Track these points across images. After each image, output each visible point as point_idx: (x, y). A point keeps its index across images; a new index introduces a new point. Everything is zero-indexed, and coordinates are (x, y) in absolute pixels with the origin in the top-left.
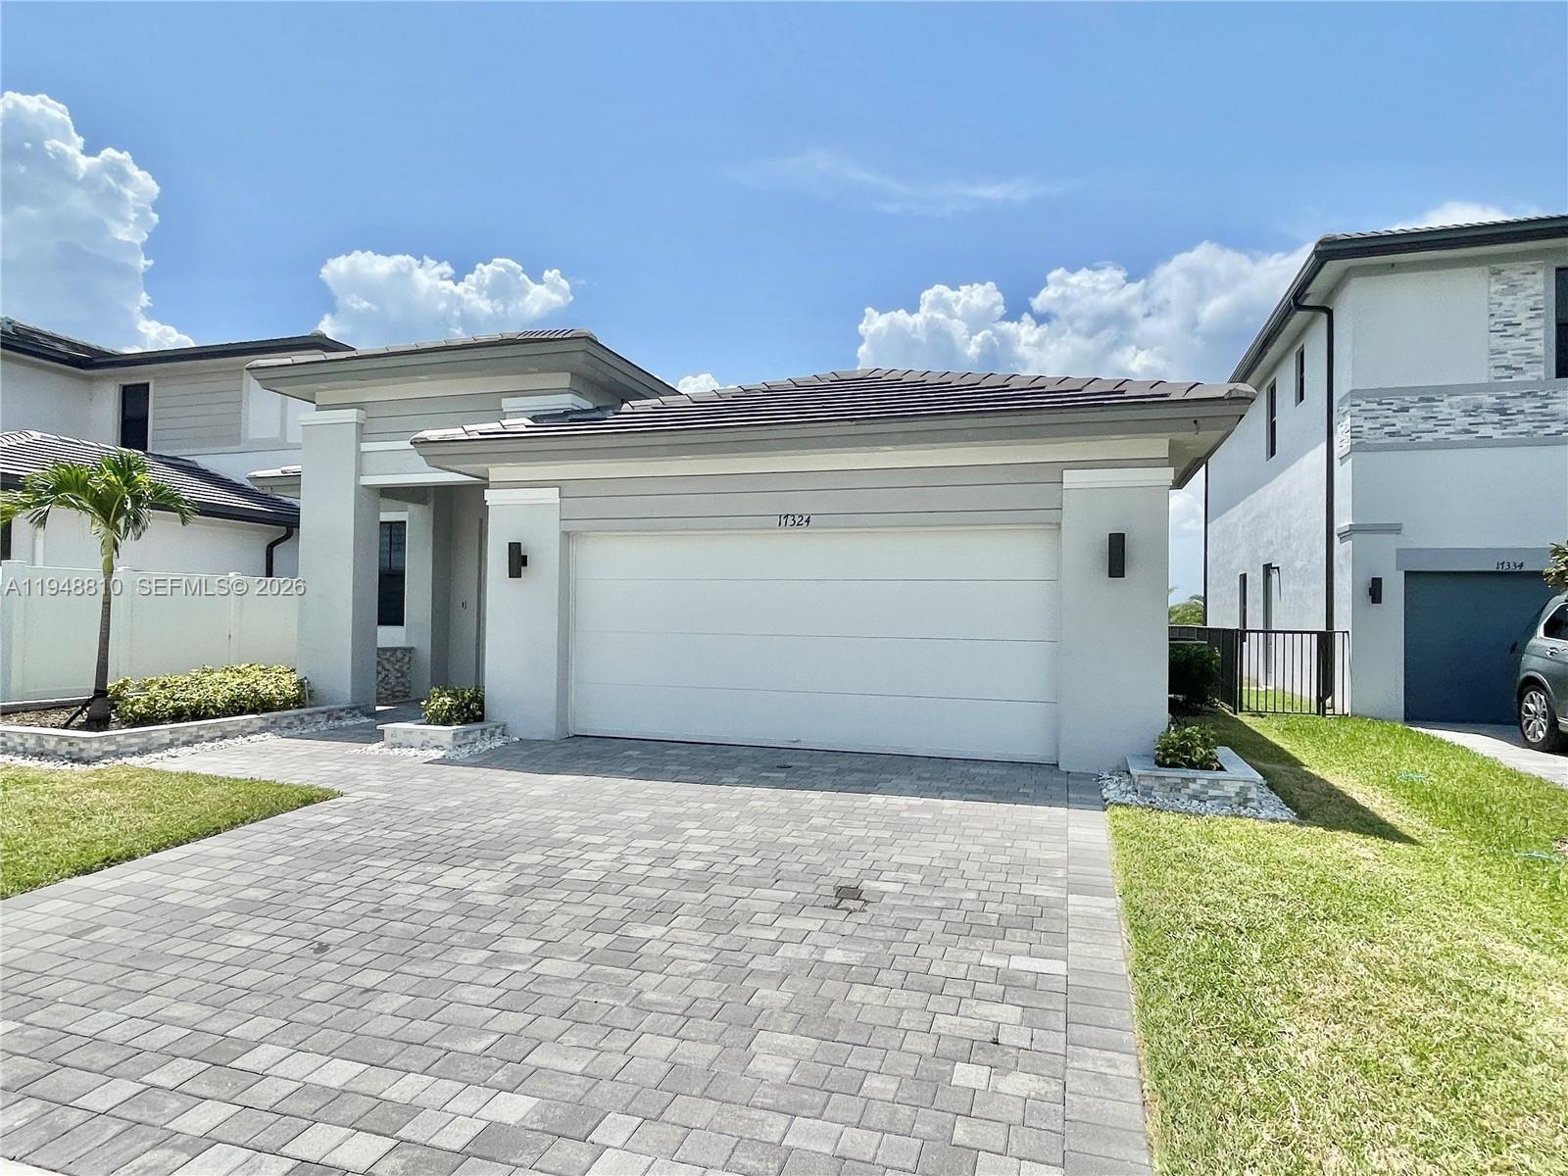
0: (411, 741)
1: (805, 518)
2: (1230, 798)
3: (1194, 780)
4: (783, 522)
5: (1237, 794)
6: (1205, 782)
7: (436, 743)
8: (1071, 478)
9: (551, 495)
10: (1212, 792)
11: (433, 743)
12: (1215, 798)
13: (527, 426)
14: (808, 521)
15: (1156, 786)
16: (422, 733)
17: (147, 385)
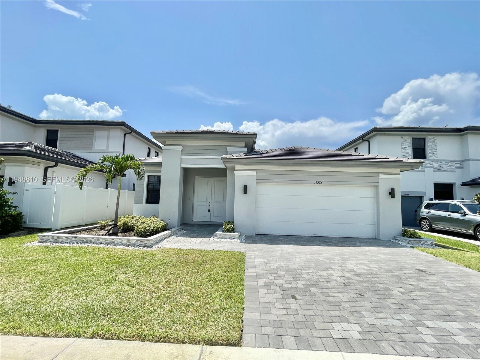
0: (225, 237)
1: (321, 182)
2: (429, 244)
3: (422, 241)
4: (316, 182)
5: (431, 244)
6: (424, 241)
7: (234, 237)
8: (381, 176)
9: (254, 173)
10: (426, 243)
11: (232, 237)
12: (426, 245)
13: (245, 156)
14: (322, 183)
15: (414, 242)
16: (229, 235)
17: (58, 130)
